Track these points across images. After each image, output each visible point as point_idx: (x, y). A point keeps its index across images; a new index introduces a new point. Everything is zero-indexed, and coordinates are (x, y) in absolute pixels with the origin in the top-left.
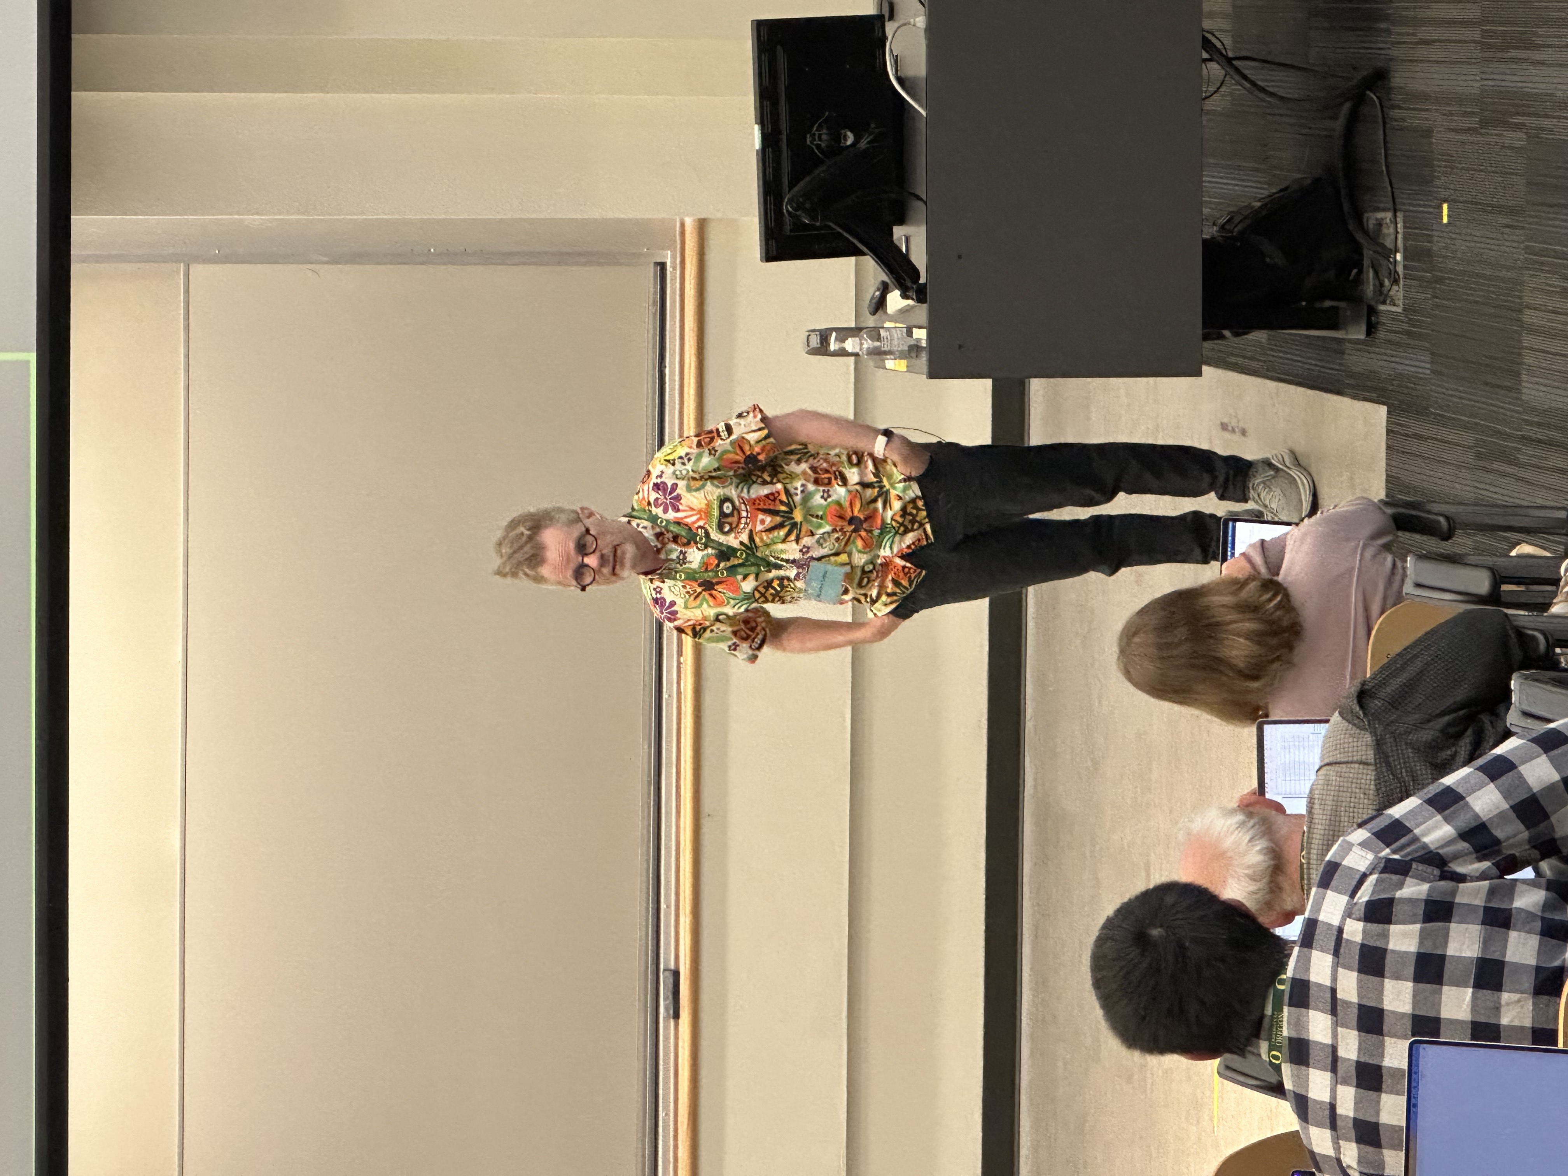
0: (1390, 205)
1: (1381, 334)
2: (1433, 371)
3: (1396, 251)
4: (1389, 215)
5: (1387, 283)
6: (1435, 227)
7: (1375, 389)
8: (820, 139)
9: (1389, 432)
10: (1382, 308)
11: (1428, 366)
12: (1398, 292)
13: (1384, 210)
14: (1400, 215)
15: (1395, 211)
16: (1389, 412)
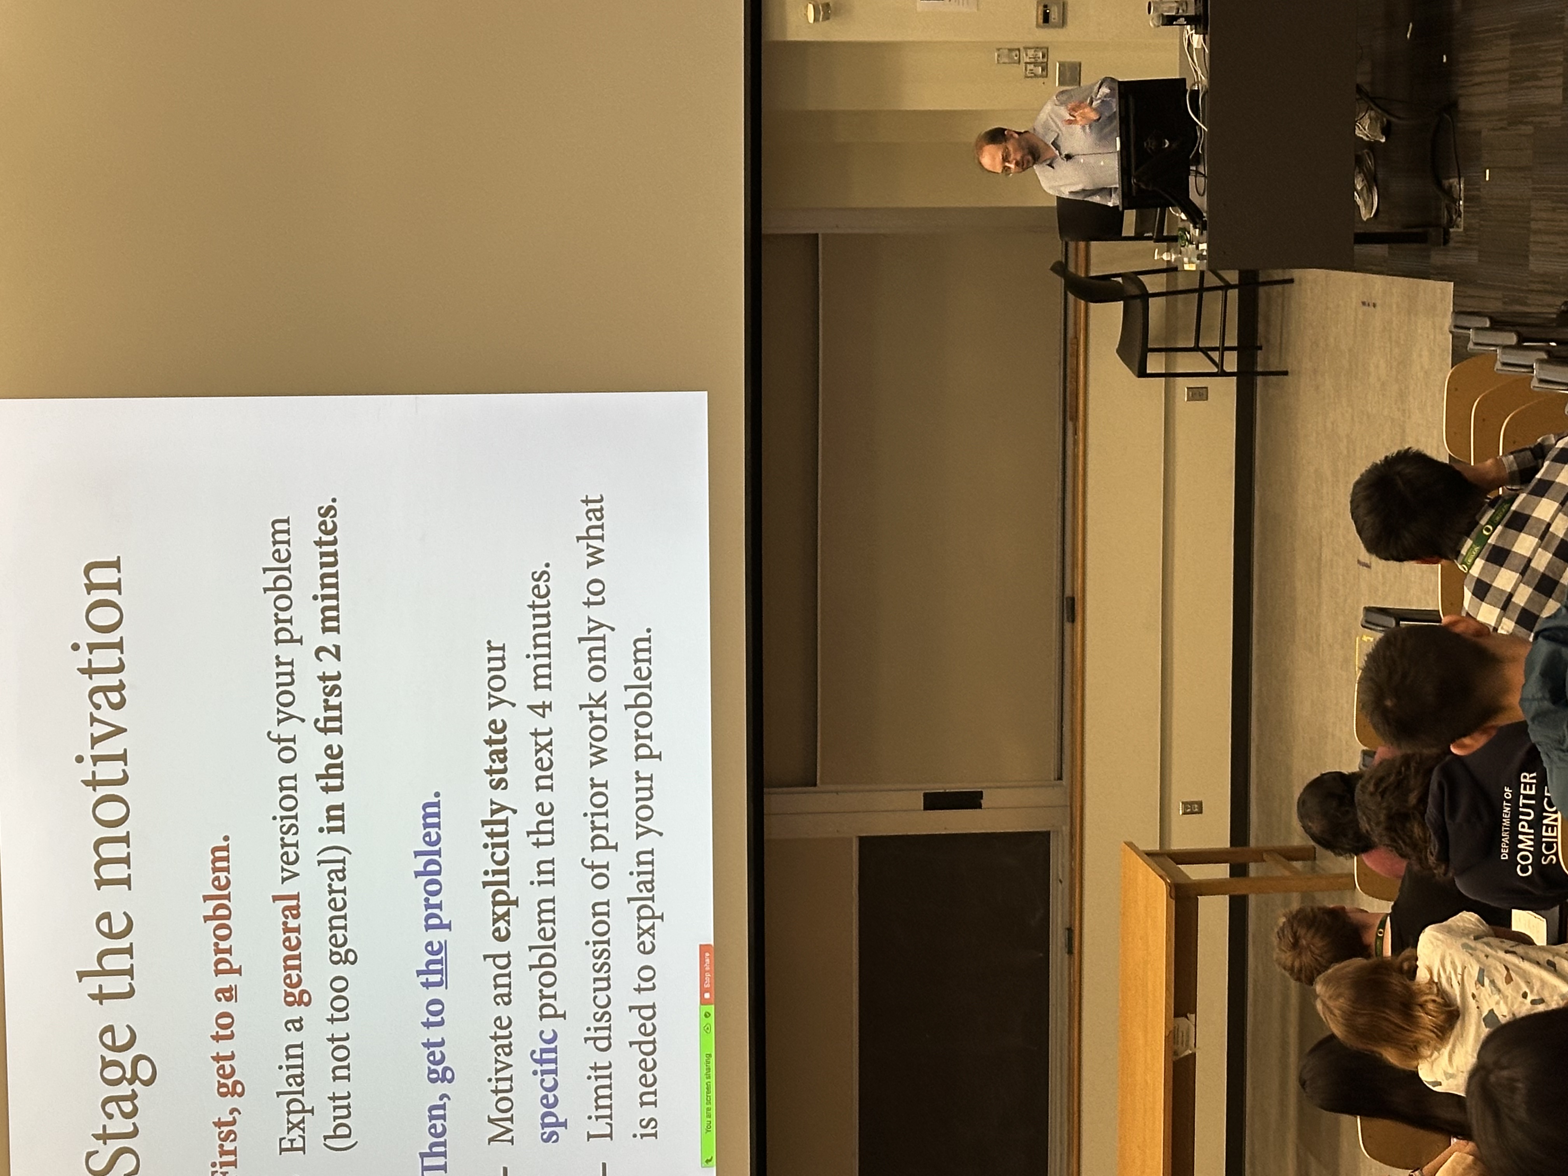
0: (1457, 175)
1: (1451, 244)
2: (1479, 261)
3: (1460, 199)
4: (1456, 180)
5: (1454, 217)
6: (1482, 183)
7: (1447, 274)
8: (1151, 146)
9: (1454, 296)
10: (1451, 230)
11: (1477, 258)
12: (1461, 222)
13: (1454, 177)
14: (1462, 179)
15: (1460, 177)
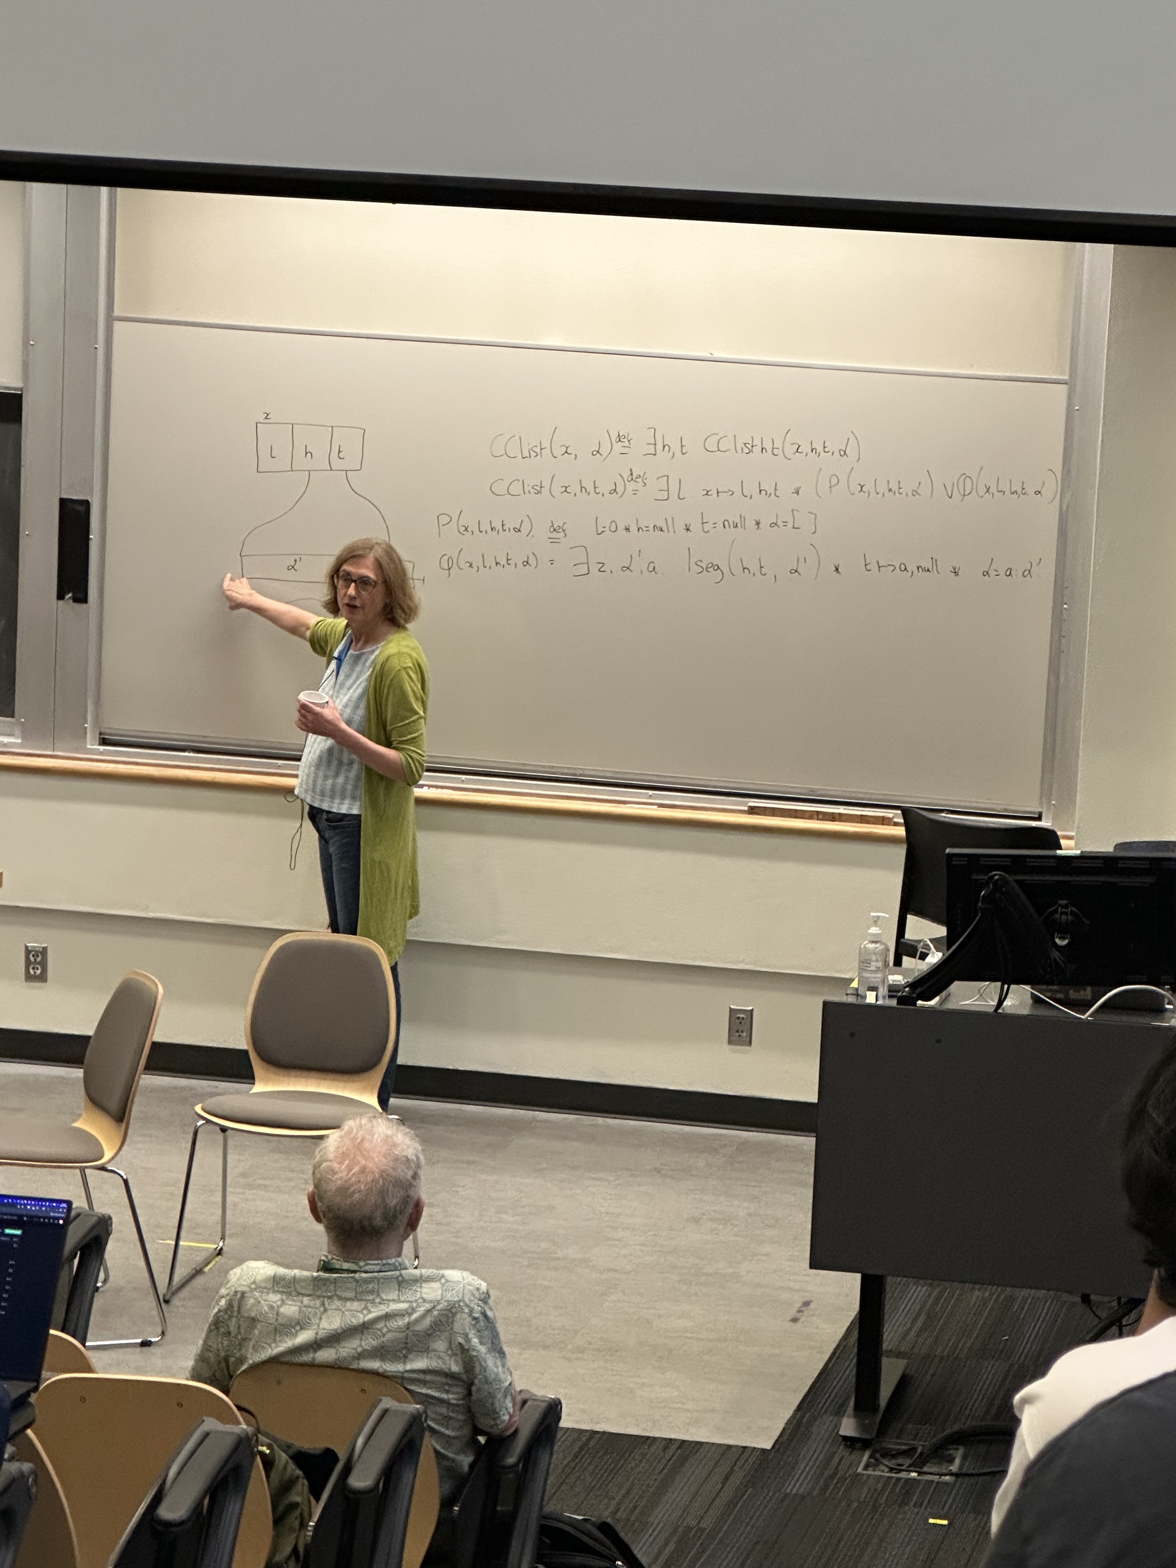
0: (964, 1470)
1: (842, 1451)
2: (786, 1495)
3: (920, 1473)
4: (954, 1468)
5: (893, 1461)
6: (929, 1510)
7: (790, 1440)
8: (1062, 913)
9: (745, 1448)
10: (867, 1455)
11: (794, 1491)
13: (961, 1467)
14: (953, 1478)
15: (957, 1475)
16: (763, 1451)
